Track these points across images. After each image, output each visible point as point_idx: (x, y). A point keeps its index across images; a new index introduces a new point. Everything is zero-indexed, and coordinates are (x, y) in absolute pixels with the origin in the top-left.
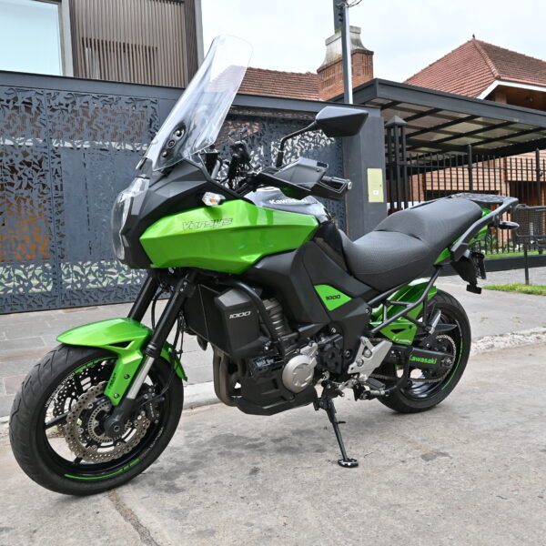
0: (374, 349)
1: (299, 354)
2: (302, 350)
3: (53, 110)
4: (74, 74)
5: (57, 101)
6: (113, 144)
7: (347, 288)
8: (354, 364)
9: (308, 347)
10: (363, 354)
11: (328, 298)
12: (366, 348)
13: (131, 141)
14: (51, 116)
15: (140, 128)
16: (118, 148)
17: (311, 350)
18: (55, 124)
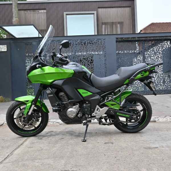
0: (101, 109)
1: (72, 108)
2: (73, 107)
3: (77, 45)
4: (97, 34)
5: (77, 42)
6: (92, 52)
7: (90, 90)
8: (94, 113)
9: (75, 106)
10: (97, 110)
11: (83, 93)
12: (98, 109)
13: (97, 51)
14: (76, 46)
15: (100, 47)
16: (94, 54)
17: (76, 107)
18: (77, 48)
